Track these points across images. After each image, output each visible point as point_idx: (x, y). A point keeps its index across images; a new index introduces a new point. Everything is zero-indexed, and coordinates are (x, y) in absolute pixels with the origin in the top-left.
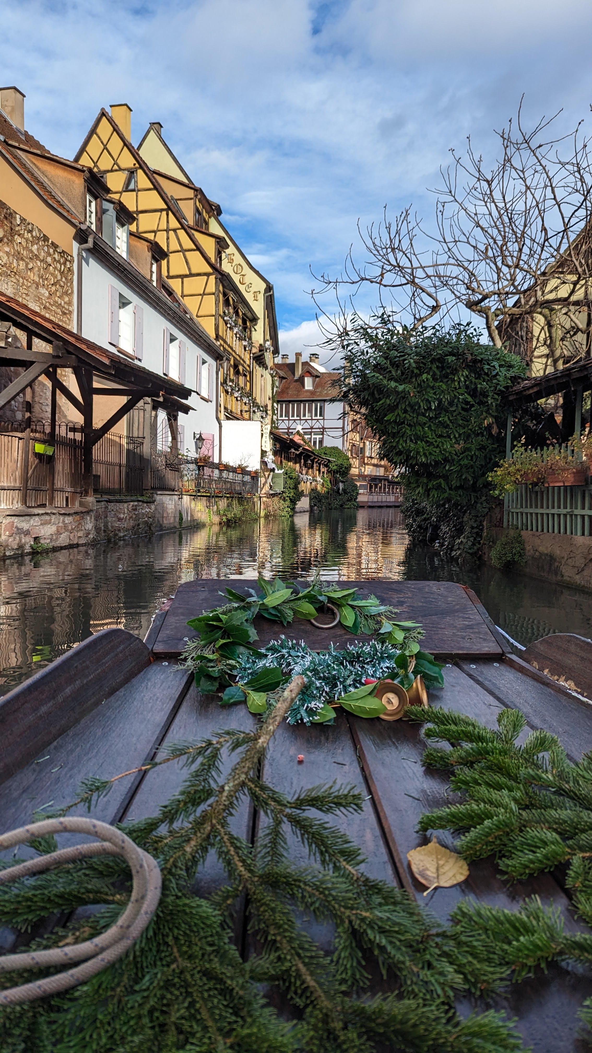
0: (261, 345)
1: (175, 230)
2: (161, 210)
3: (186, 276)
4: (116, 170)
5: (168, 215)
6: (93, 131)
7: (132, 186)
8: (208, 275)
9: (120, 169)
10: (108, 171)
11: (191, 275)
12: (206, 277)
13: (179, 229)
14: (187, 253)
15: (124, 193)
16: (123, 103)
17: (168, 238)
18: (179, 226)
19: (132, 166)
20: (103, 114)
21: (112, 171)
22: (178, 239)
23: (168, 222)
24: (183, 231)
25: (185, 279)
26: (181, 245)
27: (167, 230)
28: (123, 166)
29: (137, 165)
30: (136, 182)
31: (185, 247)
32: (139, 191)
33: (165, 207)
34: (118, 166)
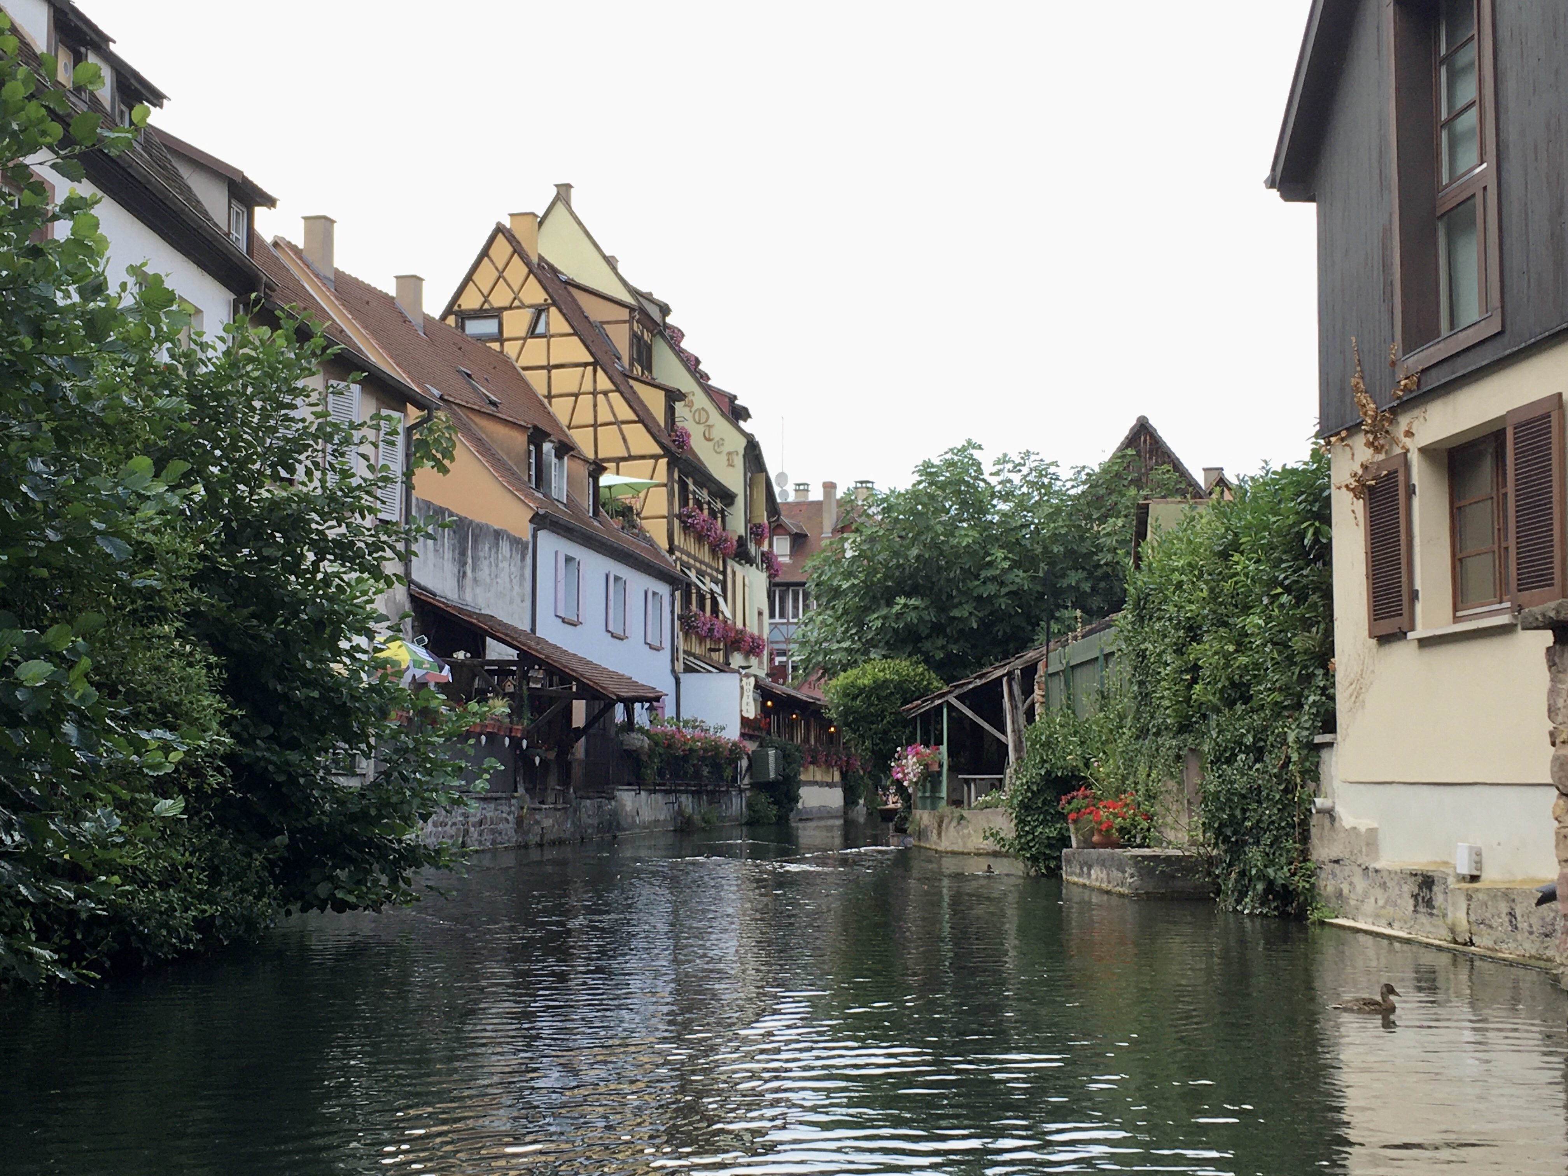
0: (740, 537)
1: (605, 393)
2: (586, 365)
3: (624, 459)
4: (518, 308)
5: (595, 371)
6: (485, 253)
7: (541, 329)
8: (656, 457)
9: (523, 306)
10: (506, 309)
11: (630, 458)
12: (653, 461)
13: (612, 391)
14: (623, 426)
15: (529, 340)
16: (528, 211)
17: (595, 405)
18: (613, 388)
19: (542, 302)
20: (499, 229)
21: (510, 308)
22: (611, 407)
23: (595, 381)
24: (617, 394)
25: (621, 464)
26: (614, 415)
27: (594, 393)
28: (527, 302)
29: (549, 301)
30: (547, 324)
31: (621, 418)
32: (552, 336)
33: (591, 360)
34: (521, 301)
